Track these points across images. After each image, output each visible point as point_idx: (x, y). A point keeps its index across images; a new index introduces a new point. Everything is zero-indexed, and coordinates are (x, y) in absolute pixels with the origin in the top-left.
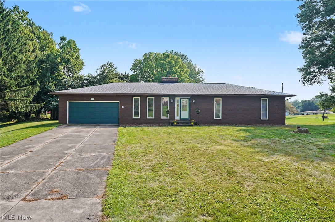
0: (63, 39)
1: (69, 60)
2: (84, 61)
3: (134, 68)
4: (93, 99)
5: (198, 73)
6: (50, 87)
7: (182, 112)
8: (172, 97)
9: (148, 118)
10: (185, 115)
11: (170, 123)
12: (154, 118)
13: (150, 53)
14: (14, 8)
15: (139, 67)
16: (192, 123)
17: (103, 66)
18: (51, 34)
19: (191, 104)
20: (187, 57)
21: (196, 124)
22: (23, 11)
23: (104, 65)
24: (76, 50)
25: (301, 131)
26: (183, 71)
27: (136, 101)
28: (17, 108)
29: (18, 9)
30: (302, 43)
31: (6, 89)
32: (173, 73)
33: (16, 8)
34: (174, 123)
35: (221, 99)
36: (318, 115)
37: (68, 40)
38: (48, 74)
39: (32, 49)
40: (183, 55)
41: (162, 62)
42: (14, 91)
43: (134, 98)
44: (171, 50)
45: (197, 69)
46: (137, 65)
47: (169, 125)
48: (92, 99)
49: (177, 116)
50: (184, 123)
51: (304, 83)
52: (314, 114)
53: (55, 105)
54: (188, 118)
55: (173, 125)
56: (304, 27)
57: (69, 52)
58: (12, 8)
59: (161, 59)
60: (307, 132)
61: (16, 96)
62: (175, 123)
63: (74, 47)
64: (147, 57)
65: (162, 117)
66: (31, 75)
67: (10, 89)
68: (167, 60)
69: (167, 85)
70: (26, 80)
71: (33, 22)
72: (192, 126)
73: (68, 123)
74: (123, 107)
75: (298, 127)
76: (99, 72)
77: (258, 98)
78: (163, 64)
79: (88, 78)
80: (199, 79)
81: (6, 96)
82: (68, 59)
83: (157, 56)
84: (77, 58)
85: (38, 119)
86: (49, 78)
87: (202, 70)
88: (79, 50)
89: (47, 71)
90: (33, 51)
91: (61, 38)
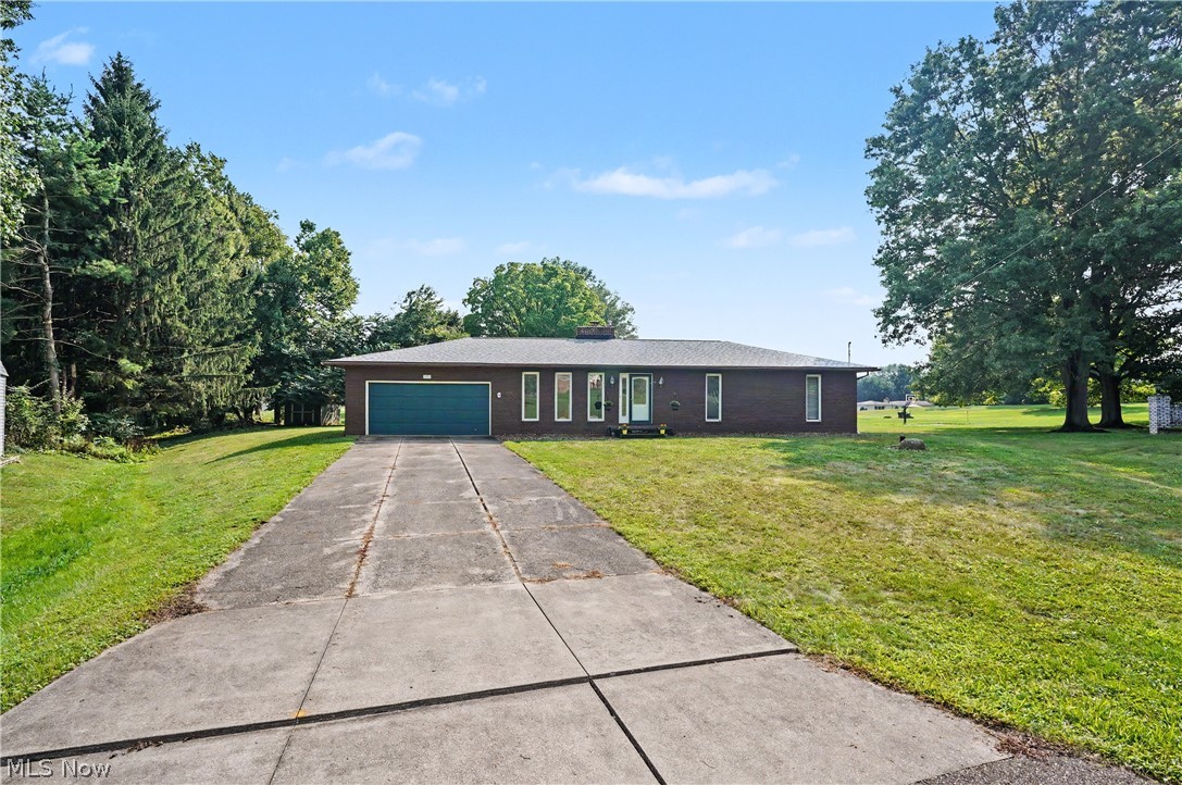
0: (307, 227)
1: (327, 279)
2: (358, 282)
3: (471, 299)
4: (429, 377)
5: (623, 312)
6: (284, 346)
7: (634, 406)
8: (612, 371)
9: (556, 419)
10: (641, 412)
11: (611, 431)
12: (570, 420)
13: (512, 264)
14: (189, 148)
15: (483, 297)
16: (663, 432)
17: (409, 295)
18: (274, 214)
19: (656, 388)
20: (593, 274)
21: (670, 433)
22: (213, 157)
23: (414, 293)
24: (343, 255)
25: (911, 446)
26: (591, 307)
27: (531, 381)
28: (210, 399)
29: (199, 150)
30: (880, 252)
31: (182, 352)
32: (568, 312)
33: (194, 149)
34: (621, 431)
35: (720, 376)
36: (886, 409)
37: (319, 230)
38: (278, 313)
39: (232, 251)
40: (584, 270)
41: (541, 285)
42: (205, 357)
43: (524, 374)
44: (555, 257)
45: (619, 306)
46: (478, 292)
47: (611, 435)
48: (425, 377)
49: (624, 414)
50: (644, 430)
51: (884, 342)
52: (876, 408)
53: (300, 391)
54: (647, 419)
55: (618, 435)
56: (883, 217)
57: (329, 261)
58: (184, 150)
59: (538, 279)
60: (921, 447)
61: (210, 370)
62: (625, 432)
63: (339, 247)
64: (504, 276)
65: (590, 419)
66: (238, 316)
67: (190, 352)
68: (554, 281)
69: (589, 343)
70: (228, 328)
71: (230, 184)
72: (662, 436)
73: (367, 433)
74: (499, 395)
75: (902, 438)
76: (398, 310)
77: (800, 375)
78: (543, 290)
79: (375, 325)
80: (623, 326)
81: (184, 367)
82: (326, 276)
83: (527, 270)
84: (345, 275)
85: (247, 424)
86: (280, 323)
87: (632, 305)
88: (349, 254)
89: (272, 306)
90: (236, 256)
91: (302, 226)
